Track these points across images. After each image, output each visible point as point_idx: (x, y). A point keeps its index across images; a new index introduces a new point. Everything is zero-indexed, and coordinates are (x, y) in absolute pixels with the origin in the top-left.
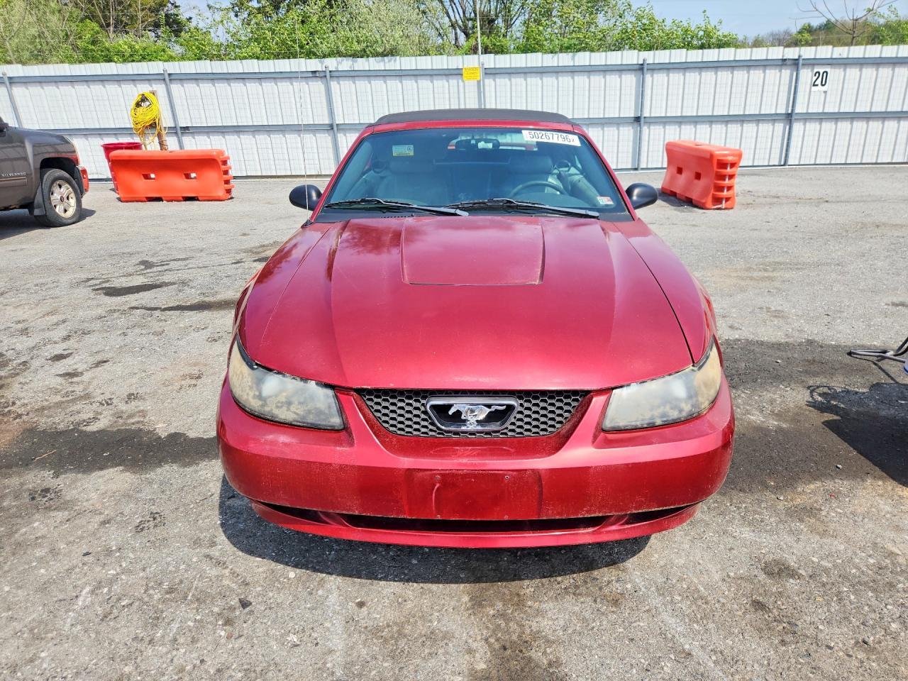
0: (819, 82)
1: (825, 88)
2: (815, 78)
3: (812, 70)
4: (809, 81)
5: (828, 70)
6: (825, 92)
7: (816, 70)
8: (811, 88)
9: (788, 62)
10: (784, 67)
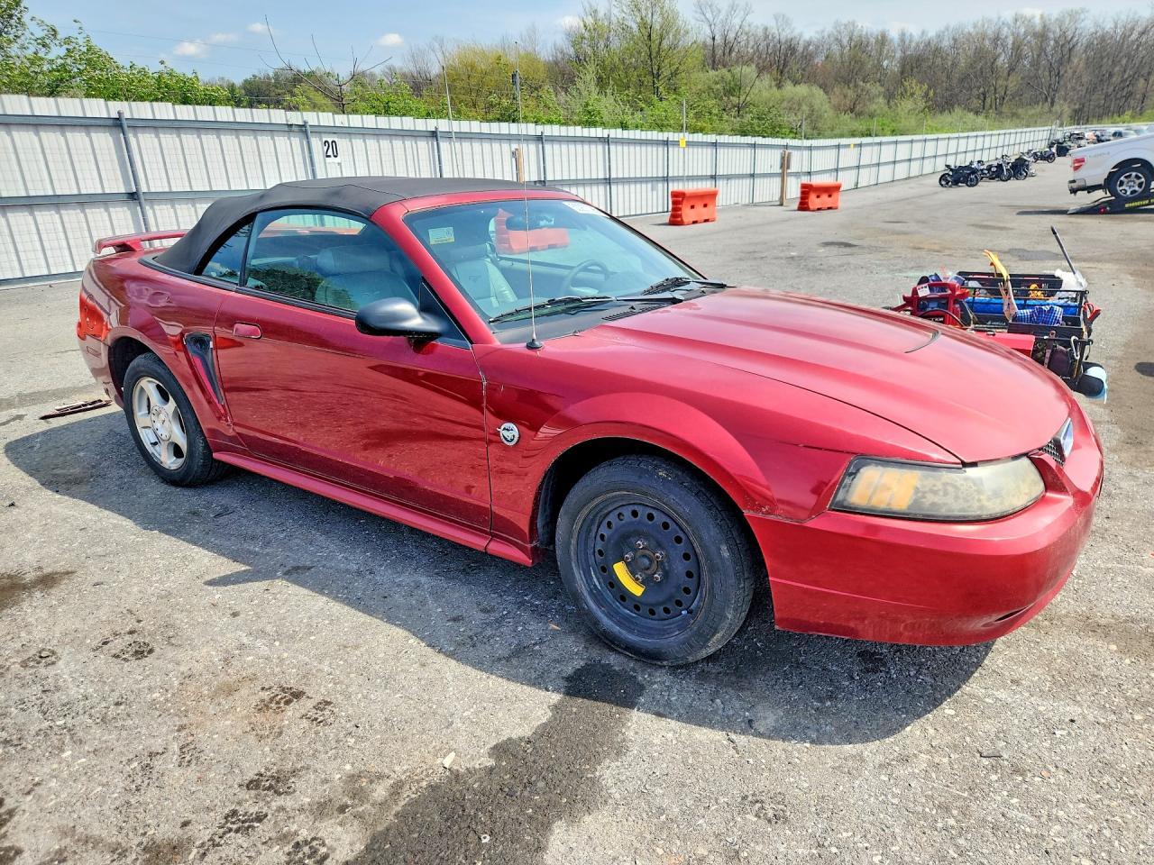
0: (330, 153)
1: (337, 160)
2: (326, 148)
3: (321, 140)
4: (321, 152)
5: (336, 140)
6: (339, 164)
7: (324, 140)
8: (325, 160)
9: (294, 128)
10: (291, 134)
